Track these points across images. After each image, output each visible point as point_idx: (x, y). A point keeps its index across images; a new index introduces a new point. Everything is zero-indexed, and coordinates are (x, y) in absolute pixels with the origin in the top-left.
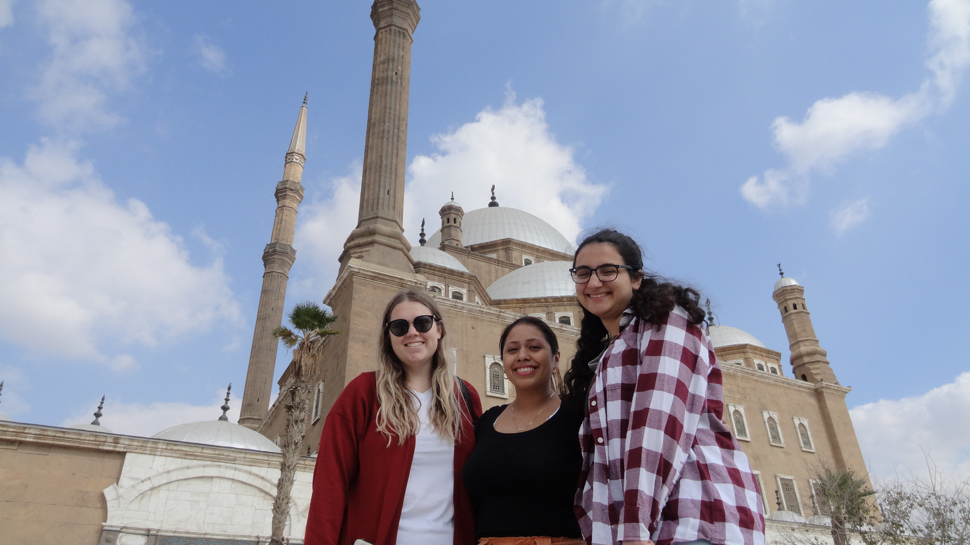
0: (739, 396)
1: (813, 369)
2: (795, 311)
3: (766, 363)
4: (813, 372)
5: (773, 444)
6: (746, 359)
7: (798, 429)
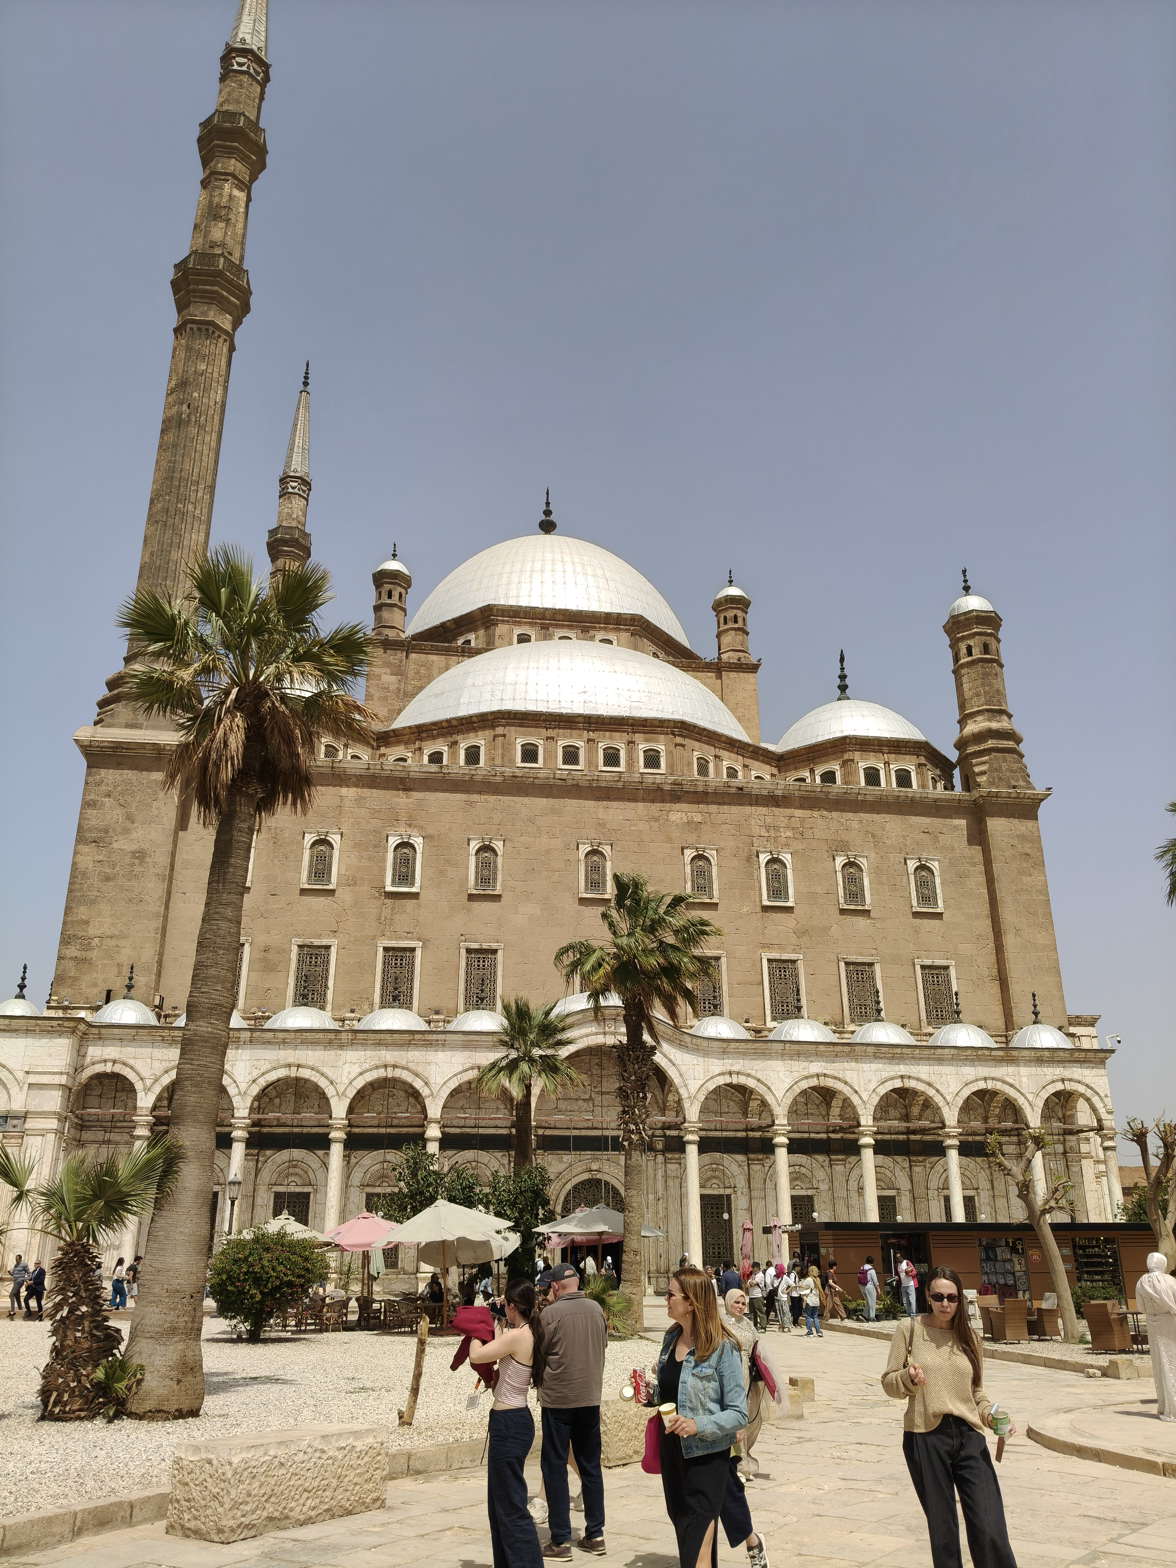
0: (789, 833)
1: (978, 764)
2: (970, 659)
3: (887, 764)
4: (977, 769)
5: (846, 907)
6: (844, 764)
7: (912, 877)
